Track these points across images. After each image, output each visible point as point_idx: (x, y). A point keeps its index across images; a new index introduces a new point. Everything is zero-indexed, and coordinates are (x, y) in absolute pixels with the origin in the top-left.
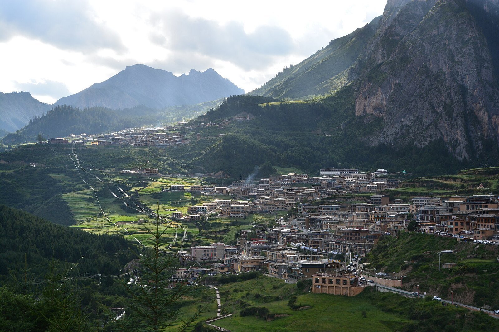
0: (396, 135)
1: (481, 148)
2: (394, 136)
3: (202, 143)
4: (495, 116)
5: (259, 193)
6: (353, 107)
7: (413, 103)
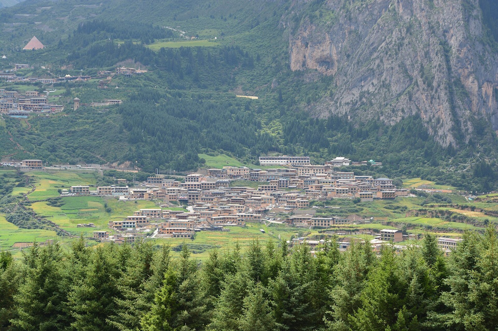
0: (354, 104)
1: (470, 130)
2: (350, 105)
3: (86, 114)
4: (486, 84)
5: (192, 197)
6: (285, 54)
7: (377, 62)
